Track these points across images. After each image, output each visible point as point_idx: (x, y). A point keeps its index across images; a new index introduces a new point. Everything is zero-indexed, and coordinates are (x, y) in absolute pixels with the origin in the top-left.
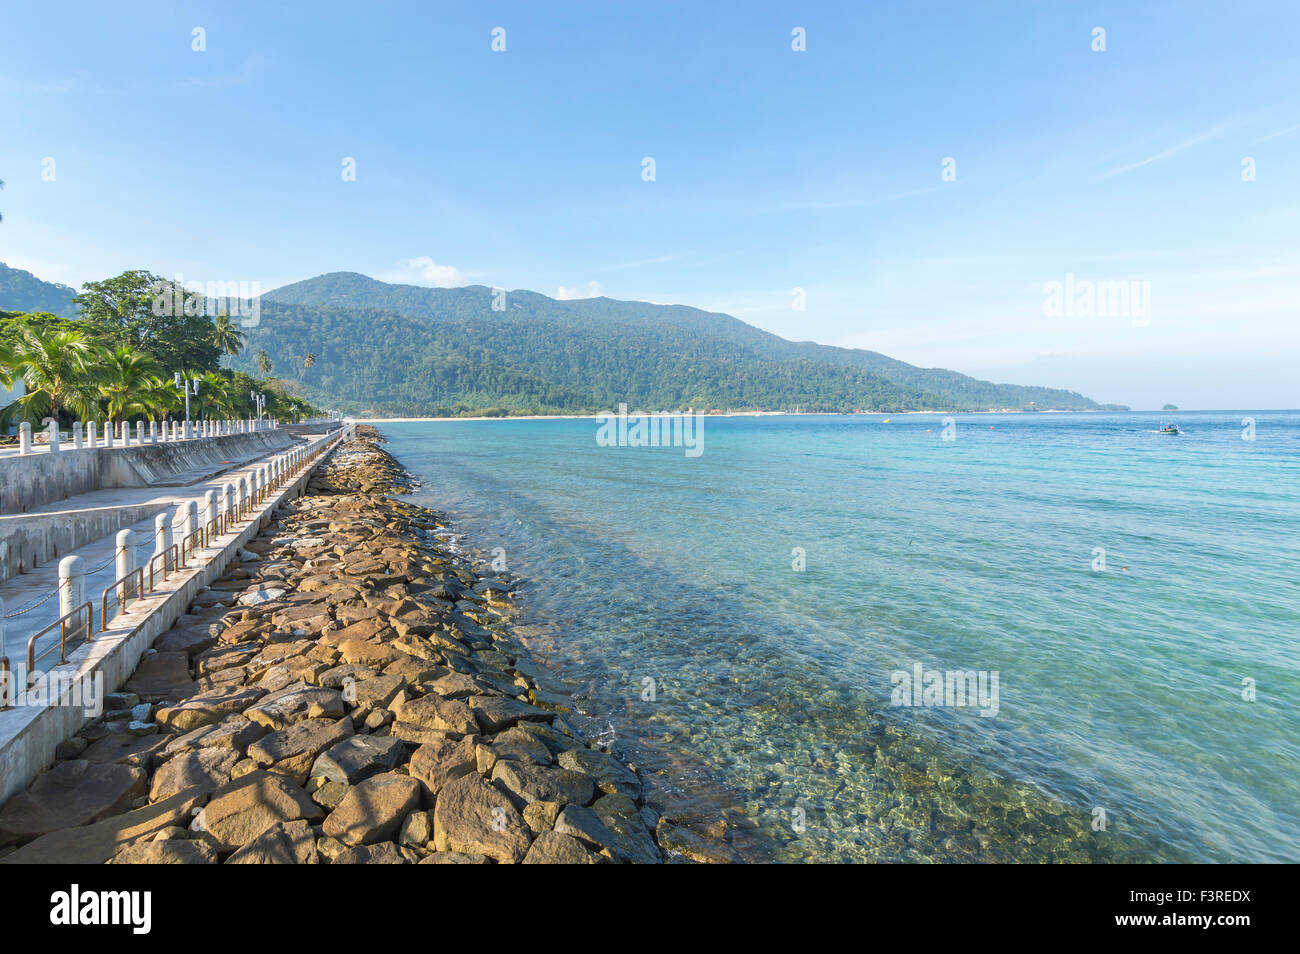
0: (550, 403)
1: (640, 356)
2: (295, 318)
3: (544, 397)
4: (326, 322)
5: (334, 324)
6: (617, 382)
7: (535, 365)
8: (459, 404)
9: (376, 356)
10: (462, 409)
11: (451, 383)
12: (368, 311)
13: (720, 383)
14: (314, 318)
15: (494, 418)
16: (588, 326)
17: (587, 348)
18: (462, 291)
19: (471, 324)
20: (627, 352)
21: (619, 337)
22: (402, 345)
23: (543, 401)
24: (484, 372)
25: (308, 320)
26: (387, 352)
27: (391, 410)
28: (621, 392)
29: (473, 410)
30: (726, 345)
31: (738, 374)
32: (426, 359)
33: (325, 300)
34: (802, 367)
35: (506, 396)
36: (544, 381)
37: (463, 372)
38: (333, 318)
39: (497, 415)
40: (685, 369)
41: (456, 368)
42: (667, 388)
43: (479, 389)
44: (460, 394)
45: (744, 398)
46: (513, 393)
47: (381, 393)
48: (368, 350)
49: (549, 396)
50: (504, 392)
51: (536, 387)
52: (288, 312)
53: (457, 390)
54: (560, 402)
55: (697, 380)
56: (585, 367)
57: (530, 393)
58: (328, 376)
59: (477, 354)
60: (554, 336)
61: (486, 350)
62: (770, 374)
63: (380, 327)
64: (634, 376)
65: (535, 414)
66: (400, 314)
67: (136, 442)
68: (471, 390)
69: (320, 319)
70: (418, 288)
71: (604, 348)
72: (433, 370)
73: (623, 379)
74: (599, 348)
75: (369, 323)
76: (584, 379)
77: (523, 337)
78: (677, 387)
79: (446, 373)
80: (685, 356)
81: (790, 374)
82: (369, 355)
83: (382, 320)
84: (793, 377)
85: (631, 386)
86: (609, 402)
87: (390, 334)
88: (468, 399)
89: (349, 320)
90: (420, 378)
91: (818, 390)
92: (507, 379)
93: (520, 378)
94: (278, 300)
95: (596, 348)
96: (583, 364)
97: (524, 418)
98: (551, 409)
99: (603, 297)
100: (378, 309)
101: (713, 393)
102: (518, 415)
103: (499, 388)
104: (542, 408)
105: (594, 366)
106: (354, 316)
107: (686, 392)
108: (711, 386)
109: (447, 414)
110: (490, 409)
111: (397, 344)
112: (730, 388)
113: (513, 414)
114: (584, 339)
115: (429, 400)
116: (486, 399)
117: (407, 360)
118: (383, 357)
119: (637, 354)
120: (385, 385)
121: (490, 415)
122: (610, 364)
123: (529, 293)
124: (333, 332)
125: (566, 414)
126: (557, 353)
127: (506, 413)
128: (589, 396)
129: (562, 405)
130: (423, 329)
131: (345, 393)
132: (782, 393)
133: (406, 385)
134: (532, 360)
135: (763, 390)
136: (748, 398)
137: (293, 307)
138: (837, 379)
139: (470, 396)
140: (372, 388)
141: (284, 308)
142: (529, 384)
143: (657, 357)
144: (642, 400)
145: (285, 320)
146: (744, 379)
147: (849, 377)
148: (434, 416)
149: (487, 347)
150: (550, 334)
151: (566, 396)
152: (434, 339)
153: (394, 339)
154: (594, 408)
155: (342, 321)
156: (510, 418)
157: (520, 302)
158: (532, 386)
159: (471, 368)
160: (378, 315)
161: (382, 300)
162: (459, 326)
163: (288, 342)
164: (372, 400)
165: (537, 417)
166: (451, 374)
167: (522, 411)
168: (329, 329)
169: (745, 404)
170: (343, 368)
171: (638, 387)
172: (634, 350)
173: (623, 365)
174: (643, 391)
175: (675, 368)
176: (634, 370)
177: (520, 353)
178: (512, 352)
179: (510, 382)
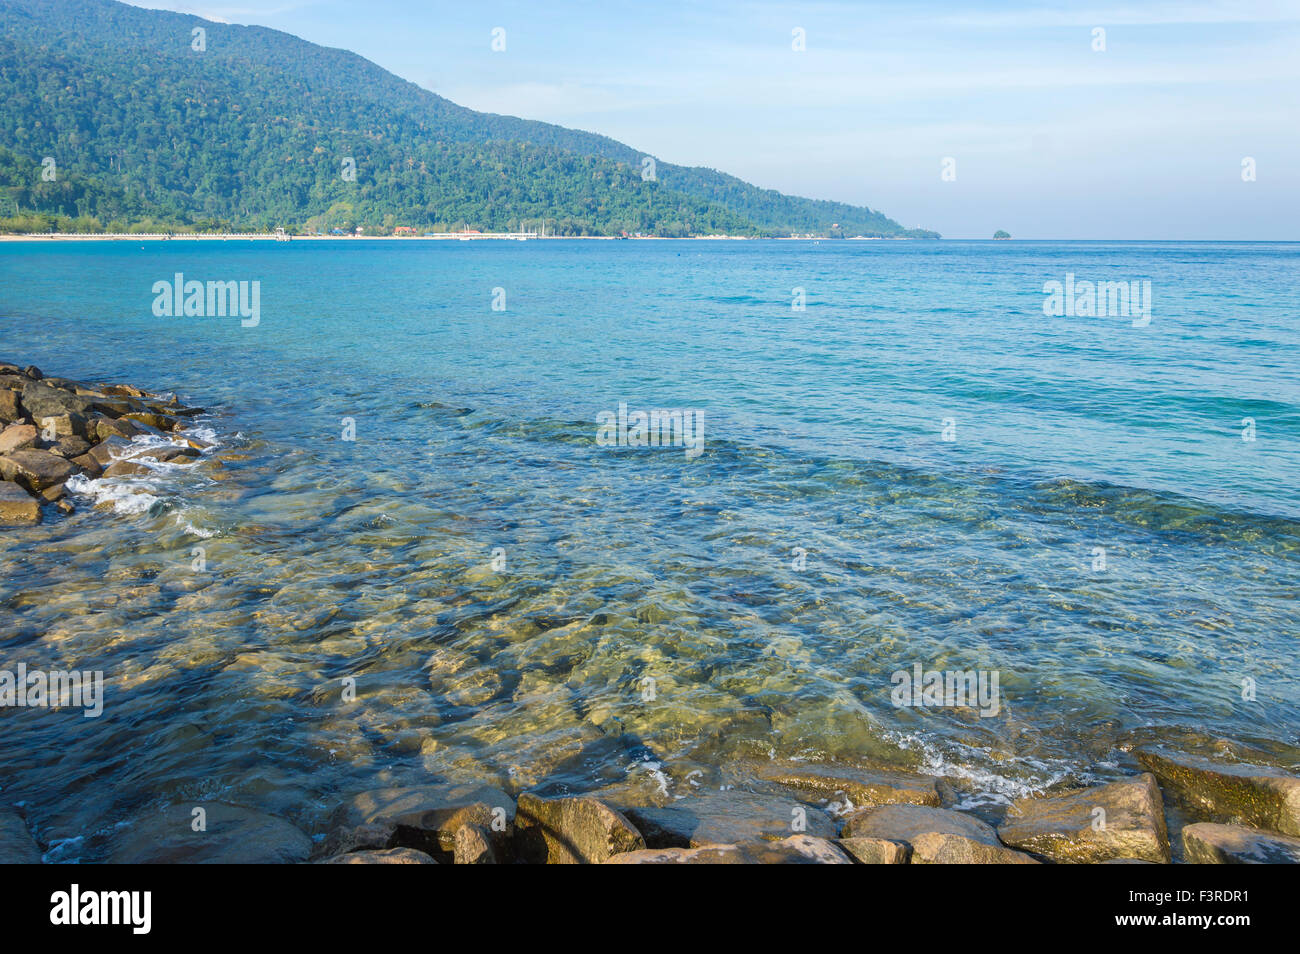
1: (210, 119)
13: (378, 176)
16: (83, 49)
17: (92, 95)
20: (179, 107)
21: (156, 76)
28: (180, 187)
30: (369, 108)
31: (411, 162)
34: (519, 155)
40: (307, 148)
42: (275, 184)
45: (430, 208)
55: (334, 171)
56: (94, 134)
62: (465, 164)
64: (204, 157)
71: (129, 98)
73: (181, 162)
74: (118, 96)
76: (94, 157)
78: (298, 183)
80: (299, 123)
81: (499, 166)
84: (505, 171)
85: (200, 175)
91: (550, 196)
95: (110, 96)
96: (87, 126)
101: (370, 196)
105: (113, 133)
107: (317, 192)
108: (362, 182)
112: (400, 187)
114: (79, 75)
119: (203, 114)
122: (149, 130)
126: (22, 101)
132: (491, 199)
135: (460, 193)
136: (440, 206)
138: (577, 177)
143: (244, 121)
146: (423, 170)
147: (598, 176)
171: (219, 180)
172: (195, 106)
173: (175, 133)
174: (228, 187)
175: (285, 145)
176: (200, 145)
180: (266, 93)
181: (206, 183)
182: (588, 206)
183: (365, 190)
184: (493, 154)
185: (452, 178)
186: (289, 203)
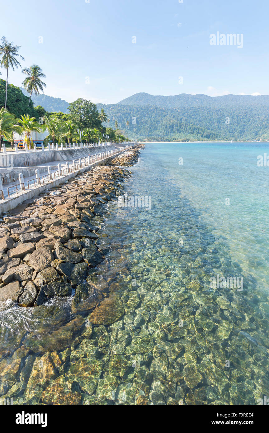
0: (205, 137)
1: (243, 118)
2: (127, 109)
3: (203, 135)
4: (136, 110)
5: (138, 111)
6: (231, 129)
7: (200, 123)
8: (173, 137)
9: (149, 122)
10: (174, 139)
11: (172, 130)
12: (147, 106)
14: (132, 110)
15: (184, 142)
16: (223, 107)
17: (221, 116)
18: (178, 96)
19: (180, 108)
20: (237, 116)
21: (235, 110)
22: (157, 117)
23: (202, 136)
24: (183, 126)
25: (130, 110)
26: (152, 119)
27: (152, 139)
28: (232, 132)
29: (178, 139)
32: (164, 122)
33: (135, 103)
35: (189, 134)
36: (203, 129)
37: (176, 126)
38: (137, 109)
39: (185, 141)
40: (261, 123)
41: (173, 124)
42: (252, 131)
43: (180, 132)
44: (174, 134)
46: (192, 133)
47: (150, 133)
48: (147, 119)
49: (204, 134)
50: (189, 133)
51: (200, 131)
52: (125, 108)
53: (173, 132)
54: (208, 137)
56: (220, 123)
57: (198, 133)
58: (136, 128)
59: (181, 119)
60: (209, 111)
61: (184, 118)
63: (151, 111)
64: (239, 126)
65: (198, 141)
66: (157, 106)
67: (65, 149)
68: (178, 132)
69: (134, 109)
70: (163, 96)
72: (166, 126)
73: (234, 127)
75: (148, 110)
76: (219, 127)
77: (198, 112)
78: (257, 130)
79: (170, 127)
80: (263, 117)
82: (147, 121)
83: (152, 108)
85: (237, 130)
86: (227, 137)
87: (153, 114)
88: (176, 136)
89: (142, 109)
90: (162, 128)
92: (190, 128)
93: (195, 128)
94: (122, 104)
97: (194, 142)
98: (205, 139)
99: (230, 94)
100: (150, 105)
102: (192, 141)
103: (187, 131)
104: (201, 139)
106: (143, 108)
107: (260, 132)
109: (169, 140)
110: (183, 139)
111: (156, 117)
113: (191, 141)
114: (221, 112)
115: (164, 136)
116: (182, 135)
117: (158, 122)
118: (151, 121)
120: (151, 131)
121: (183, 141)
123: (202, 95)
124: (137, 114)
125: (209, 141)
126: (209, 118)
127: (188, 140)
128: (219, 134)
129: (209, 138)
130: (164, 111)
131: (140, 134)
133: (158, 131)
134: (200, 121)
137: (126, 106)
139: (177, 134)
140: (148, 132)
141: (124, 106)
142: (198, 130)
143: (250, 118)
144: (241, 136)
145: (124, 110)
148: (165, 141)
149: (184, 117)
150: (207, 111)
151: (211, 135)
152: (167, 115)
153: (155, 115)
154: (220, 139)
155: (140, 110)
156: (189, 142)
157: (197, 99)
158: (199, 131)
159: (178, 125)
160: (150, 107)
161: (152, 102)
162: (176, 109)
163: (125, 117)
164: (147, 136)
165: (199, 142)
166: (172, 127)
167: (194, 140)
168: (136, 112)
170: (139, 125)
171: (240, 131)
172: (240, 116)
173: (235, 122)
174: (242, 132)
175: (257, 122)
176: (239, 124)
177: (196, 119)
178: (193, 118)
179: (191, 129)
181: (238, 131)
186: (253, 135)
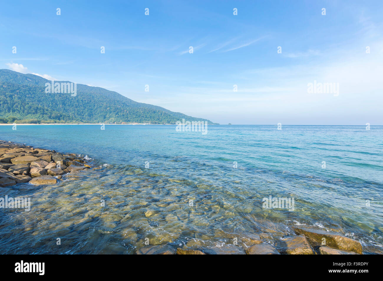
1: (88, 103)
13: (119, 113)
15: (38, 124)
17: (65, 98)
23: (50, 117)
30: (118, 101)
31: (125, 111)
39: (35, 123)
42: (100, 114)
45: (129, 119)
46: (34, 113)
55: (111, 112)
56: (65, 105)
61: (15, 95)
62: (135, 111)
73: (82, 110)
76: (65, 110)
77: (35, 92)
78: (104, 114)
80: (105, 104)
81: (142, 112)
85: (85, 113)
93: (37, 107)
95: (69, 99)
96: (64, 104)
101: (117, 117)
105: (69, 105)
108: (116, 114)
110: (32, 120)
119: (87, 102)
121: (32, 122)
122: (76, 105)
126: (51, 99)
127: (39, 122)
128: (71, 116)
138: (156, 114)
142: (42, 110)
146: (128, 112)
147: (160, 114)
157: (30, 78)
158: (44, 111)
169: (129, 121)
171: (89, 114)
172: (85, 101)
173: (81, 105)
174: (90, 115)
175: (102, 108)
176: (86, 107)
177: (33, 98)
178: (29, 97)
179: (32, 109)
180: (99, 99)
181: (86, 114)
182: (158, 119)
183: (117, 116)
184: (141, 110)
185: (133, 114)
186: (102, 118)
